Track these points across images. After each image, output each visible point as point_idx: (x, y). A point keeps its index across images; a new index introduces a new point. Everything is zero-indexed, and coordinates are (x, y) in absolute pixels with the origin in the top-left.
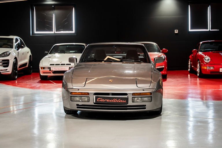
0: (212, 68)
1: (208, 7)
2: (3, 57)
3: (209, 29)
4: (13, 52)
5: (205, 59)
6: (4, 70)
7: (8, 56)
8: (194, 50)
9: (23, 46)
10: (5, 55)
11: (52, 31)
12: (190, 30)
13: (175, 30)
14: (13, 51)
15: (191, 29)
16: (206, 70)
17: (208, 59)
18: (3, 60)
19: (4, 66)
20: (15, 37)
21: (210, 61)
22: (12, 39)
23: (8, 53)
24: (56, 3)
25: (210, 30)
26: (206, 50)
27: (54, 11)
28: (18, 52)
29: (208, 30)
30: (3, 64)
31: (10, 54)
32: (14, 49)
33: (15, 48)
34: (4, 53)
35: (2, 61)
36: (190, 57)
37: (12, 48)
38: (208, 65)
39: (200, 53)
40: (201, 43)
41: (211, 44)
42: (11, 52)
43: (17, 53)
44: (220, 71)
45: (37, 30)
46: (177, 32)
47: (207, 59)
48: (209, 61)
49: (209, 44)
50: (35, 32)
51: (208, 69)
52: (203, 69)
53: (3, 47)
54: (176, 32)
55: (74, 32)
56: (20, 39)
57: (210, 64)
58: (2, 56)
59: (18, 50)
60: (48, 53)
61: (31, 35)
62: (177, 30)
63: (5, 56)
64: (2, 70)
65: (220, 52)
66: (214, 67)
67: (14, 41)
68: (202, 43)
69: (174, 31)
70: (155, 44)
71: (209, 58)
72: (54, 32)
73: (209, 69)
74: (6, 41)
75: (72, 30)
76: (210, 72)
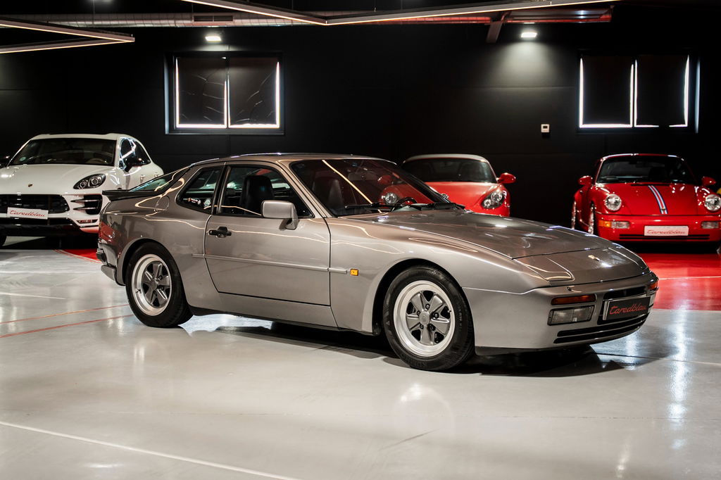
0: (624, 226)
1: (632, 66)
2: (87, 187)
3: (633, 123)
4: (114, 177)
5: (608, 203)
6: (89, 222)
7: (100, 184)
8: (585, 177)
9: (140, 159)
10: (91, 184)
11: (222, 123)
12: (581, 125)
13: (543, 125)
14: (113, 173)
15: (585, 122)
16: (610, 229)
17: (616, 202)
18: (86, 197)
19: (89, 212)
20: (120, 138)
21: (621, 207)
22: (114, 142)
23: (99, 178)
24: (232, 49)
25: (636, 126)
26: (618, 177)
27: (226, 70)
28: (128, 179)
29: (630, 126)
30: (87, 205)
31: (104, 179)
32: (116, 168)
33: (121, 165)
34: (88, 178)
35: (83, 198)
36: (577, 195)
37: (112, 164)
38: (615, 216)
39: (600, 185)
40: (604, 158)
41: (630, 164)
42: (107, 174)
43: (125, 178)
44: (646, 234)
45: (182, 121)
46: (547, 130)
47: (613, 201)
48: (618, 207)
49: (626, 163)
50: (179, 125)
51: (613, 227)
52: (601, 227)
53: (89, 162)
54: (543, 130)
55: (277, 126)
56: (136, 143)
57: (620, 215)
58: (83, 186)
59: (127, 170)
60: (205, 181)
61: (167, 132)
62: (548, 125)
63: (92, 186)
64: (81, 222)
65: (650, 185)
66: (629, 223)
67: (118, 147)
68: (607, 160)
69: (540, 127)
70: (483, 160)
71: (619, 199)
72: (226, 124)
73: (618, 227)
74: (100, 146)
75: (273, 122)
76: (621, 235)
